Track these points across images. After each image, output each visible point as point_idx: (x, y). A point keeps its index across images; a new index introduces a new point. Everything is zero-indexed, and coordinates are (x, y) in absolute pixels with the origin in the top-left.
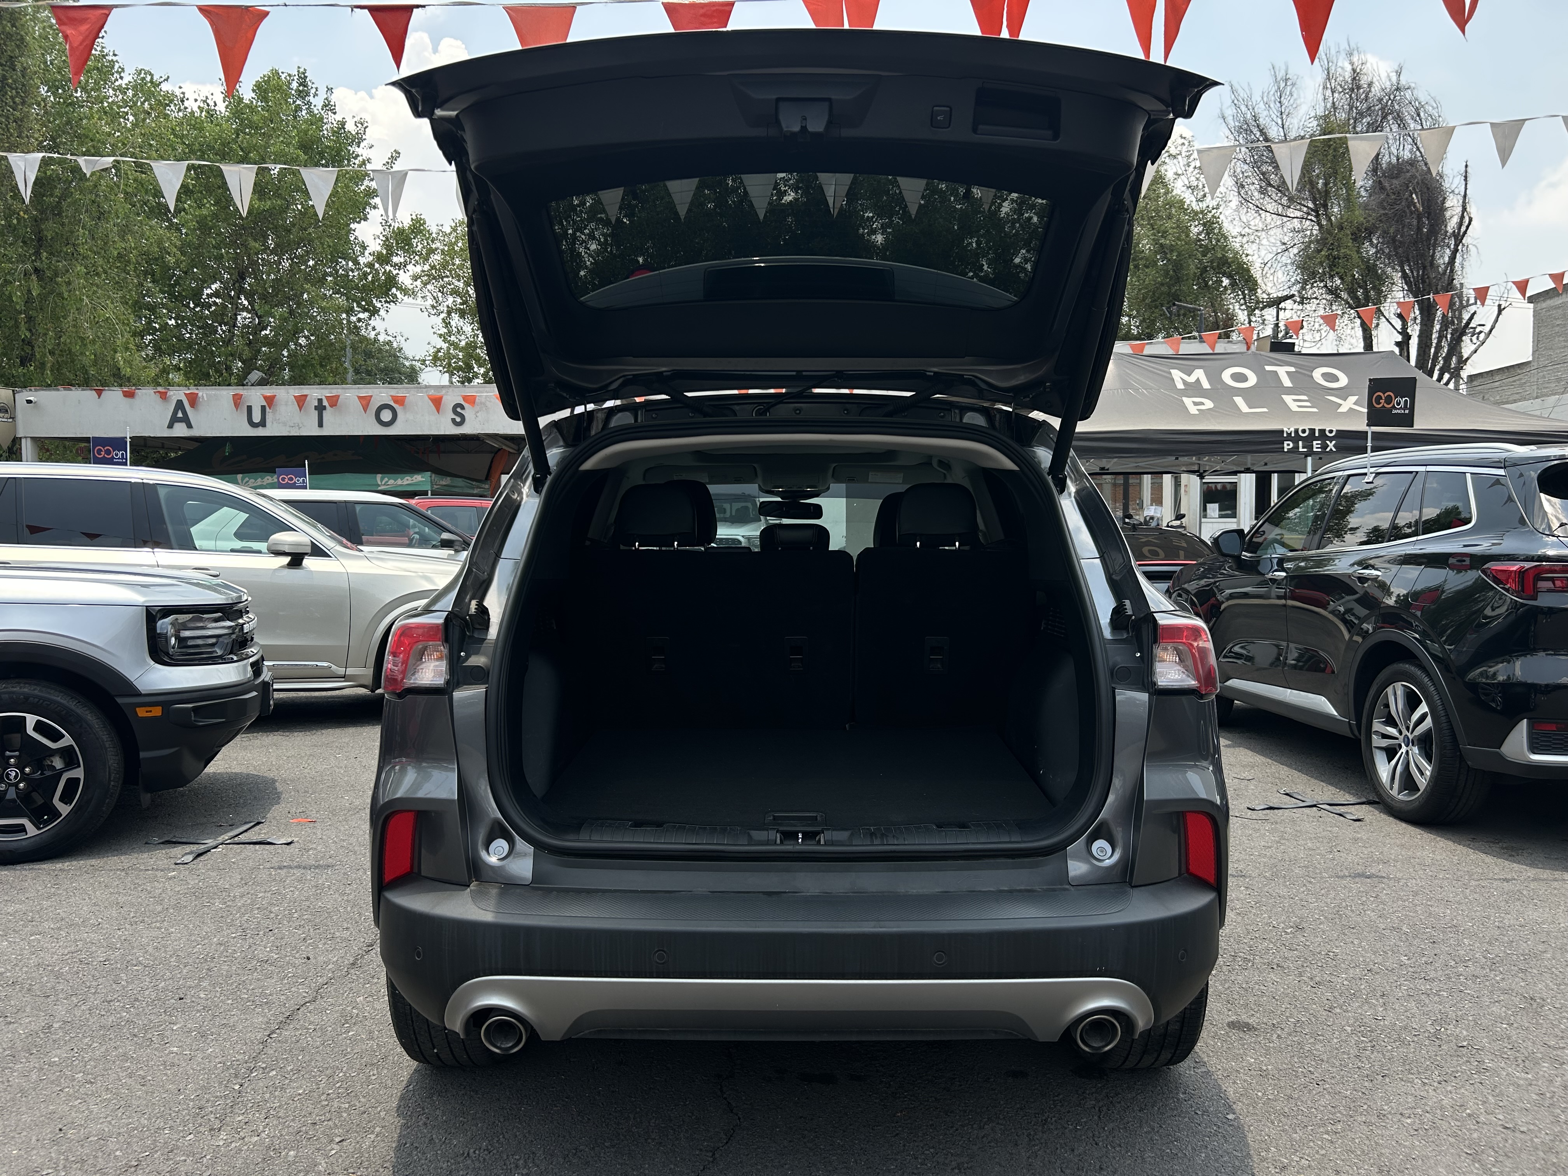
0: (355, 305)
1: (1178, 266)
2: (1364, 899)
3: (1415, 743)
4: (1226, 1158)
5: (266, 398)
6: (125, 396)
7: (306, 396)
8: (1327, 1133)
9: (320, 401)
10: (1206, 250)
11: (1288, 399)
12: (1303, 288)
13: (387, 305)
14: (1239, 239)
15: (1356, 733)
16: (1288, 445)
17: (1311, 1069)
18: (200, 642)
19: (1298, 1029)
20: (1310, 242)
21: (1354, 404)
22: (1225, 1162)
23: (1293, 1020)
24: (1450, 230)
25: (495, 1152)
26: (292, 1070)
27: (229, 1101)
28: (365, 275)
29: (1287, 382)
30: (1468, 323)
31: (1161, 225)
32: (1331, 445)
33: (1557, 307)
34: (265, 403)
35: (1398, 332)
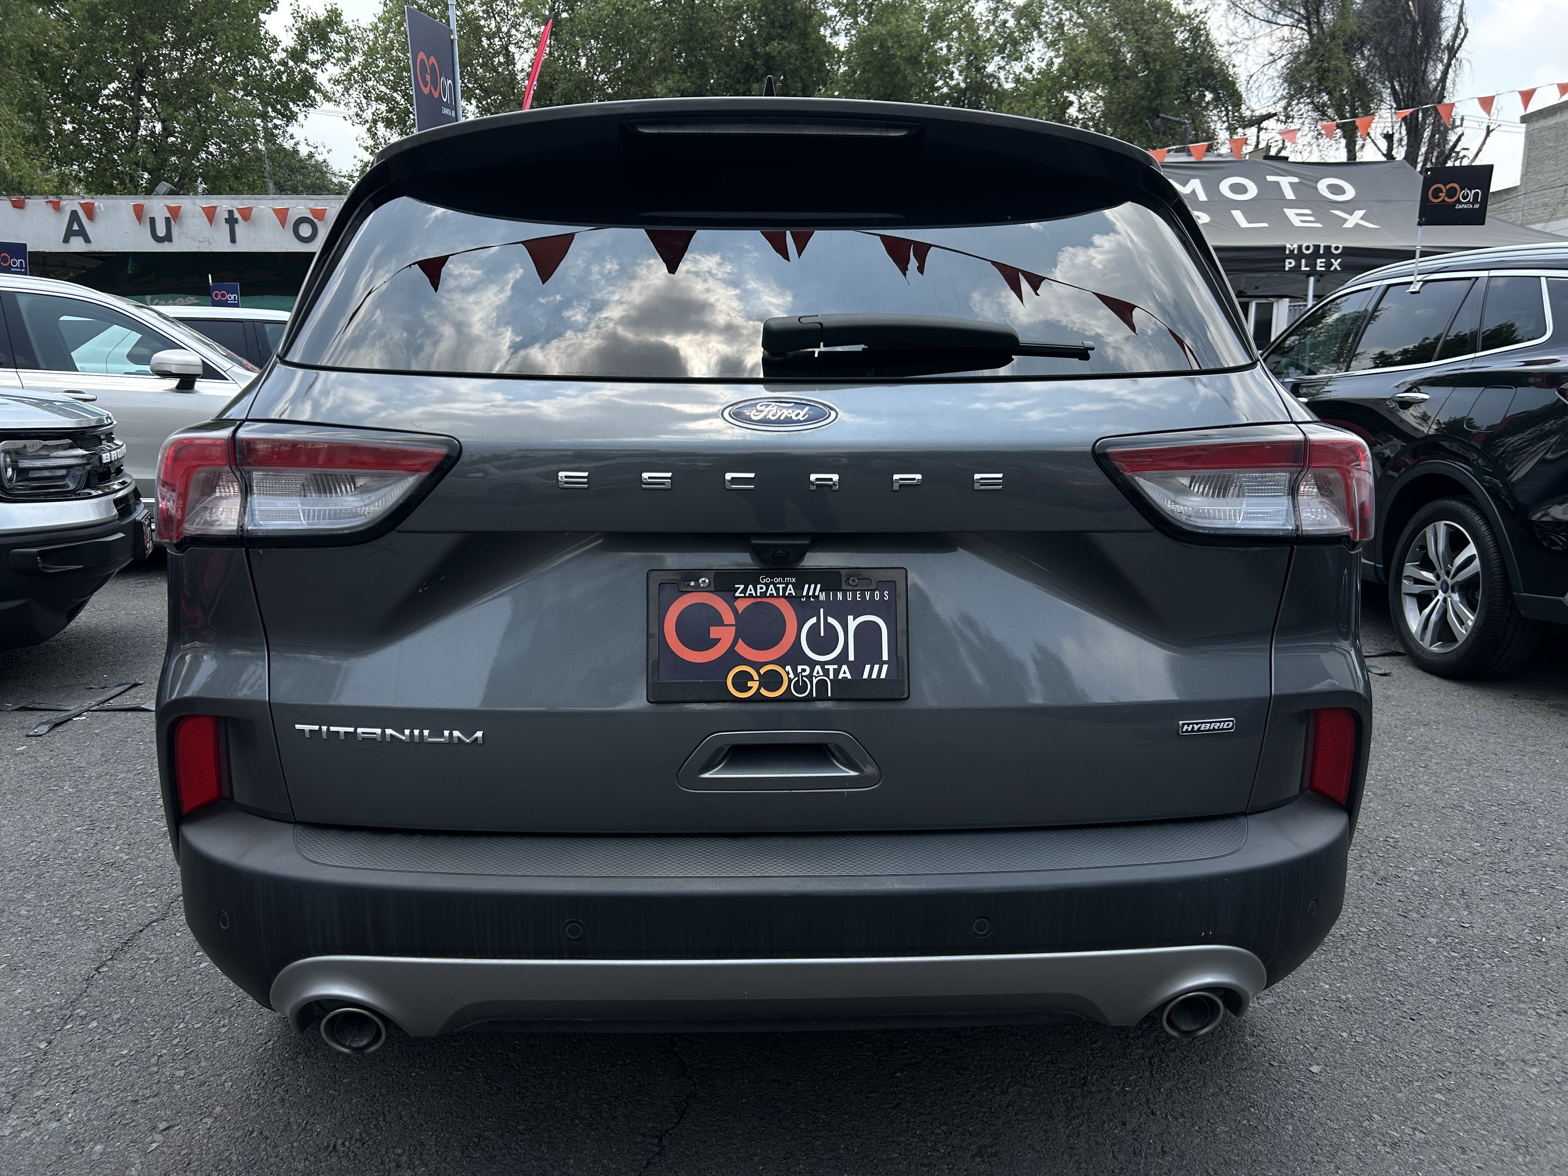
0: (270, 109)
1: (1161, 77)
2: (1413, 770)
3: (1456, 588)
4: (1320, 1132)
5: (169, 208)
6: (15, 207)
7: (215, 207)
8: (1439, 1091)
9: (231, 212)
10: (1193, 59)
11: (1290, 213)
12: (1289, 104)
13: (305, 109)
14: (1226, 48)
15: (1382, 577)
16: (1290, 263)
17: (1399, 997)
18: (47, 474)
19: (1374, 942)
20: (1300, 53)
21: (1362, 218)
22: (1319, 1138)
23: (1364, 929)
24: (1444, 42)
25: (370, 1143)
26: (119, 1020)
27: (30, 1067)
28: (279, 74)
29: (1290, 195)
30: (1455, 146)
31: (1145, 31)
32: (1336, 264)
33: (1550, 128)
34: (169, 215)
35: (1383, 155)
